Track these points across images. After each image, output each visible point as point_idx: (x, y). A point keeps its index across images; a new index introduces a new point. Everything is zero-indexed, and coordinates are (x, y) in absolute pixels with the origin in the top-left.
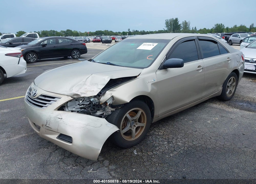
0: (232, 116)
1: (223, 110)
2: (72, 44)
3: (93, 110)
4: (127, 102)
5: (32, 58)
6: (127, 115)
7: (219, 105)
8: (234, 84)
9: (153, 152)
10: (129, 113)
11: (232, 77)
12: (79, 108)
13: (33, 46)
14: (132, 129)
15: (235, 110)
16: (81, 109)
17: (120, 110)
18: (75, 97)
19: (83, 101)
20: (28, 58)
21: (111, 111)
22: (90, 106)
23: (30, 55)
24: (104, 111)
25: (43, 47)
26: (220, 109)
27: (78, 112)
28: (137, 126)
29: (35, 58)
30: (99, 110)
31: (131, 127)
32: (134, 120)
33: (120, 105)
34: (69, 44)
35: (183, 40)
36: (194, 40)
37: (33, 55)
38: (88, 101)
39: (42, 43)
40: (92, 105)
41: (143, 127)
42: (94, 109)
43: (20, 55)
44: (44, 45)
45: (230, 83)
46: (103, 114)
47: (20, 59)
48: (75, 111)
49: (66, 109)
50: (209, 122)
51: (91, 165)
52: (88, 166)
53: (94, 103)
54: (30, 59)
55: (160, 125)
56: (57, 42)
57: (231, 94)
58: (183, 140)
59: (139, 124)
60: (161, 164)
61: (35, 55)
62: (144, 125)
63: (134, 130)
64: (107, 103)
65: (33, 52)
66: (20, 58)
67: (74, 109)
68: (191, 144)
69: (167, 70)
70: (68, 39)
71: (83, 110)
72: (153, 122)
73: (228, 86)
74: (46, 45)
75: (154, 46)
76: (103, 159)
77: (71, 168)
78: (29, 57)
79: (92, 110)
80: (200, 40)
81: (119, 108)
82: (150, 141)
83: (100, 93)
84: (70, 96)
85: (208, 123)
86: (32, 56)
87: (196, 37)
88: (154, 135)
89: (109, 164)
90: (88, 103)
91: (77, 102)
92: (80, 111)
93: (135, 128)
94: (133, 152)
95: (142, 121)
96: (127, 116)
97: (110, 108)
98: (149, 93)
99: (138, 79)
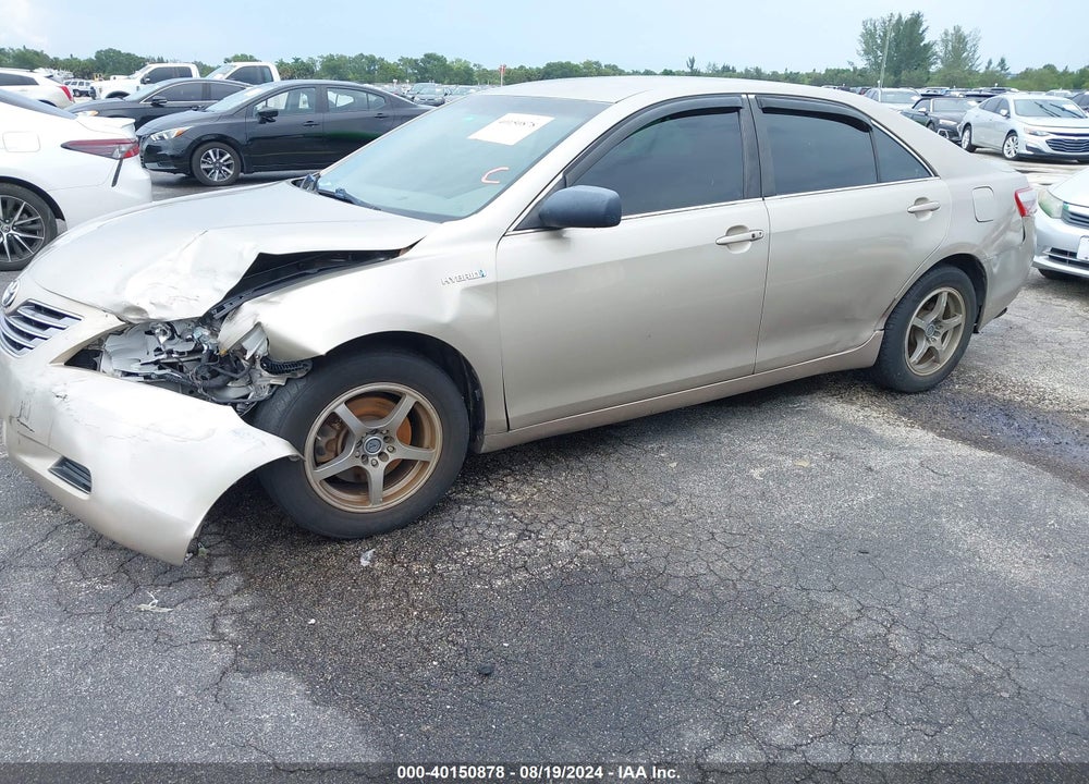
0: (880, 459)
1: (863, 430)
2: (385, 113)
3: (208, 375)
4: (314, 353)
5: (216, 168)
6: (339, 407)
7: (863, 407)
8: (959, 319)
9: (432, 566)
10: (347, 402)
11: (944, 292)
12: (156, 363)
13: (221, 117)
14: (368, 467)
15: (918, 433)
16: (160, 368)
17: (301, 384)
18: (132, 317)
19: (172, 338)
20: (203, 166)
21: (272, 386)
22: (199, 360)
23: (208, 156)
24: (251, 383)
25: (261, 123)
26: (850, 428)
27: (148, 379)
28: (392, 457)
29: (228, 166)
30: (232, 379)
31: (365, 458)
32: (376, 431)
33: (297, 364)
34: (373, 113)
35: (666, 110)
36: (737, 109)
37: (222, 155)
38: (188, 340)
39: (260, 107)
40: (204, 355)
41: (428, 463)
42: (215, 374)
43: (123, 149)
44: (268, 116)
45: (933, 316)
46: (246, 397)
47: (120, 165)
48: (136, 375)
49: (104, 364)
50: (756, 473)
51: (170, 585)
52: (156, 586)
53: (206, 348)
54: (207, 171)
55: (542, 466)
56: (322, 104)
57: (939, 367)
58: (588, 531)
59: (403, 451)
60: (432, 611)
61: (228, 156)
62: (431, 454)
63: (376, 472)
64: (244, 352)
65: (222, 140)
66: (121, 159)
67: (135, 368)
68: (608, 552)
69: (560, 237)
70: (369, 92)
71: (168, 371)
72: (484, 449)
73: (913, 326)
74: (275, 113)
75: (536, 128)
76: (227, 568)
77: (88, 588)
78: (204, 162)
79: (204, 378)
80: (767, 110)
81: (299, 375)
82: (453, 522)
83: (219, 307)
84: (113, 313)
85: (751, 478)
86: (215, 156)
87: (751, 96)
88: (487, 502)
89: (237, 592)
90: (191, 346)
91: (152, 343)
92: (153, 376)
93: (383, 465)
94: (359, 557)
95: (427, 442)
96: (337, 411)
97: (265, 373)
98: (447, 327)
99: (402, 263)
